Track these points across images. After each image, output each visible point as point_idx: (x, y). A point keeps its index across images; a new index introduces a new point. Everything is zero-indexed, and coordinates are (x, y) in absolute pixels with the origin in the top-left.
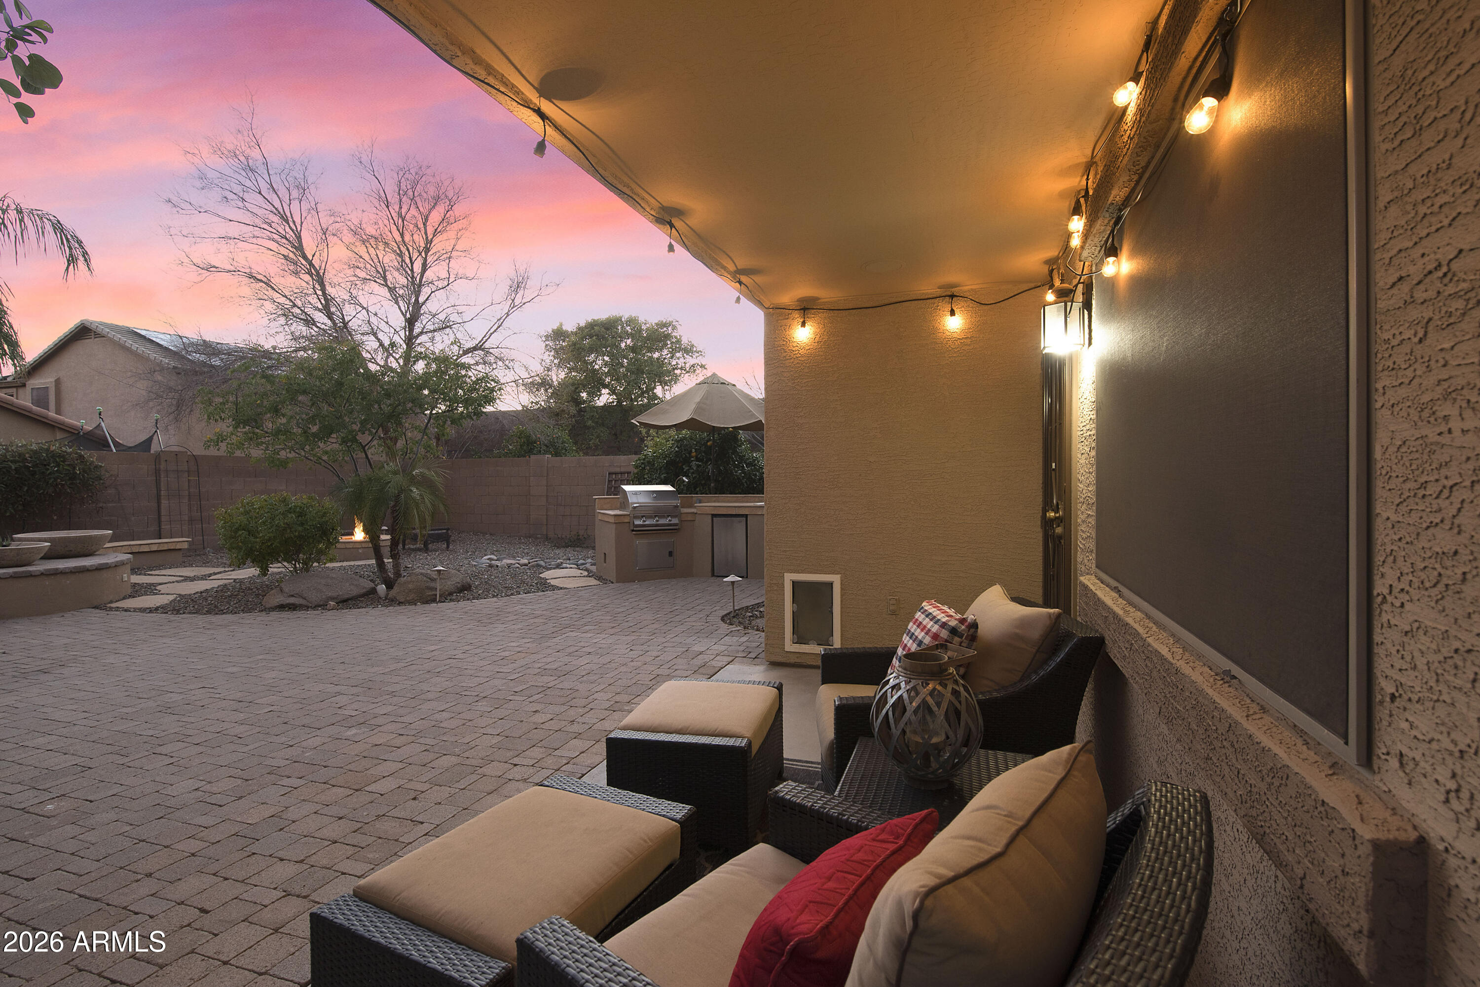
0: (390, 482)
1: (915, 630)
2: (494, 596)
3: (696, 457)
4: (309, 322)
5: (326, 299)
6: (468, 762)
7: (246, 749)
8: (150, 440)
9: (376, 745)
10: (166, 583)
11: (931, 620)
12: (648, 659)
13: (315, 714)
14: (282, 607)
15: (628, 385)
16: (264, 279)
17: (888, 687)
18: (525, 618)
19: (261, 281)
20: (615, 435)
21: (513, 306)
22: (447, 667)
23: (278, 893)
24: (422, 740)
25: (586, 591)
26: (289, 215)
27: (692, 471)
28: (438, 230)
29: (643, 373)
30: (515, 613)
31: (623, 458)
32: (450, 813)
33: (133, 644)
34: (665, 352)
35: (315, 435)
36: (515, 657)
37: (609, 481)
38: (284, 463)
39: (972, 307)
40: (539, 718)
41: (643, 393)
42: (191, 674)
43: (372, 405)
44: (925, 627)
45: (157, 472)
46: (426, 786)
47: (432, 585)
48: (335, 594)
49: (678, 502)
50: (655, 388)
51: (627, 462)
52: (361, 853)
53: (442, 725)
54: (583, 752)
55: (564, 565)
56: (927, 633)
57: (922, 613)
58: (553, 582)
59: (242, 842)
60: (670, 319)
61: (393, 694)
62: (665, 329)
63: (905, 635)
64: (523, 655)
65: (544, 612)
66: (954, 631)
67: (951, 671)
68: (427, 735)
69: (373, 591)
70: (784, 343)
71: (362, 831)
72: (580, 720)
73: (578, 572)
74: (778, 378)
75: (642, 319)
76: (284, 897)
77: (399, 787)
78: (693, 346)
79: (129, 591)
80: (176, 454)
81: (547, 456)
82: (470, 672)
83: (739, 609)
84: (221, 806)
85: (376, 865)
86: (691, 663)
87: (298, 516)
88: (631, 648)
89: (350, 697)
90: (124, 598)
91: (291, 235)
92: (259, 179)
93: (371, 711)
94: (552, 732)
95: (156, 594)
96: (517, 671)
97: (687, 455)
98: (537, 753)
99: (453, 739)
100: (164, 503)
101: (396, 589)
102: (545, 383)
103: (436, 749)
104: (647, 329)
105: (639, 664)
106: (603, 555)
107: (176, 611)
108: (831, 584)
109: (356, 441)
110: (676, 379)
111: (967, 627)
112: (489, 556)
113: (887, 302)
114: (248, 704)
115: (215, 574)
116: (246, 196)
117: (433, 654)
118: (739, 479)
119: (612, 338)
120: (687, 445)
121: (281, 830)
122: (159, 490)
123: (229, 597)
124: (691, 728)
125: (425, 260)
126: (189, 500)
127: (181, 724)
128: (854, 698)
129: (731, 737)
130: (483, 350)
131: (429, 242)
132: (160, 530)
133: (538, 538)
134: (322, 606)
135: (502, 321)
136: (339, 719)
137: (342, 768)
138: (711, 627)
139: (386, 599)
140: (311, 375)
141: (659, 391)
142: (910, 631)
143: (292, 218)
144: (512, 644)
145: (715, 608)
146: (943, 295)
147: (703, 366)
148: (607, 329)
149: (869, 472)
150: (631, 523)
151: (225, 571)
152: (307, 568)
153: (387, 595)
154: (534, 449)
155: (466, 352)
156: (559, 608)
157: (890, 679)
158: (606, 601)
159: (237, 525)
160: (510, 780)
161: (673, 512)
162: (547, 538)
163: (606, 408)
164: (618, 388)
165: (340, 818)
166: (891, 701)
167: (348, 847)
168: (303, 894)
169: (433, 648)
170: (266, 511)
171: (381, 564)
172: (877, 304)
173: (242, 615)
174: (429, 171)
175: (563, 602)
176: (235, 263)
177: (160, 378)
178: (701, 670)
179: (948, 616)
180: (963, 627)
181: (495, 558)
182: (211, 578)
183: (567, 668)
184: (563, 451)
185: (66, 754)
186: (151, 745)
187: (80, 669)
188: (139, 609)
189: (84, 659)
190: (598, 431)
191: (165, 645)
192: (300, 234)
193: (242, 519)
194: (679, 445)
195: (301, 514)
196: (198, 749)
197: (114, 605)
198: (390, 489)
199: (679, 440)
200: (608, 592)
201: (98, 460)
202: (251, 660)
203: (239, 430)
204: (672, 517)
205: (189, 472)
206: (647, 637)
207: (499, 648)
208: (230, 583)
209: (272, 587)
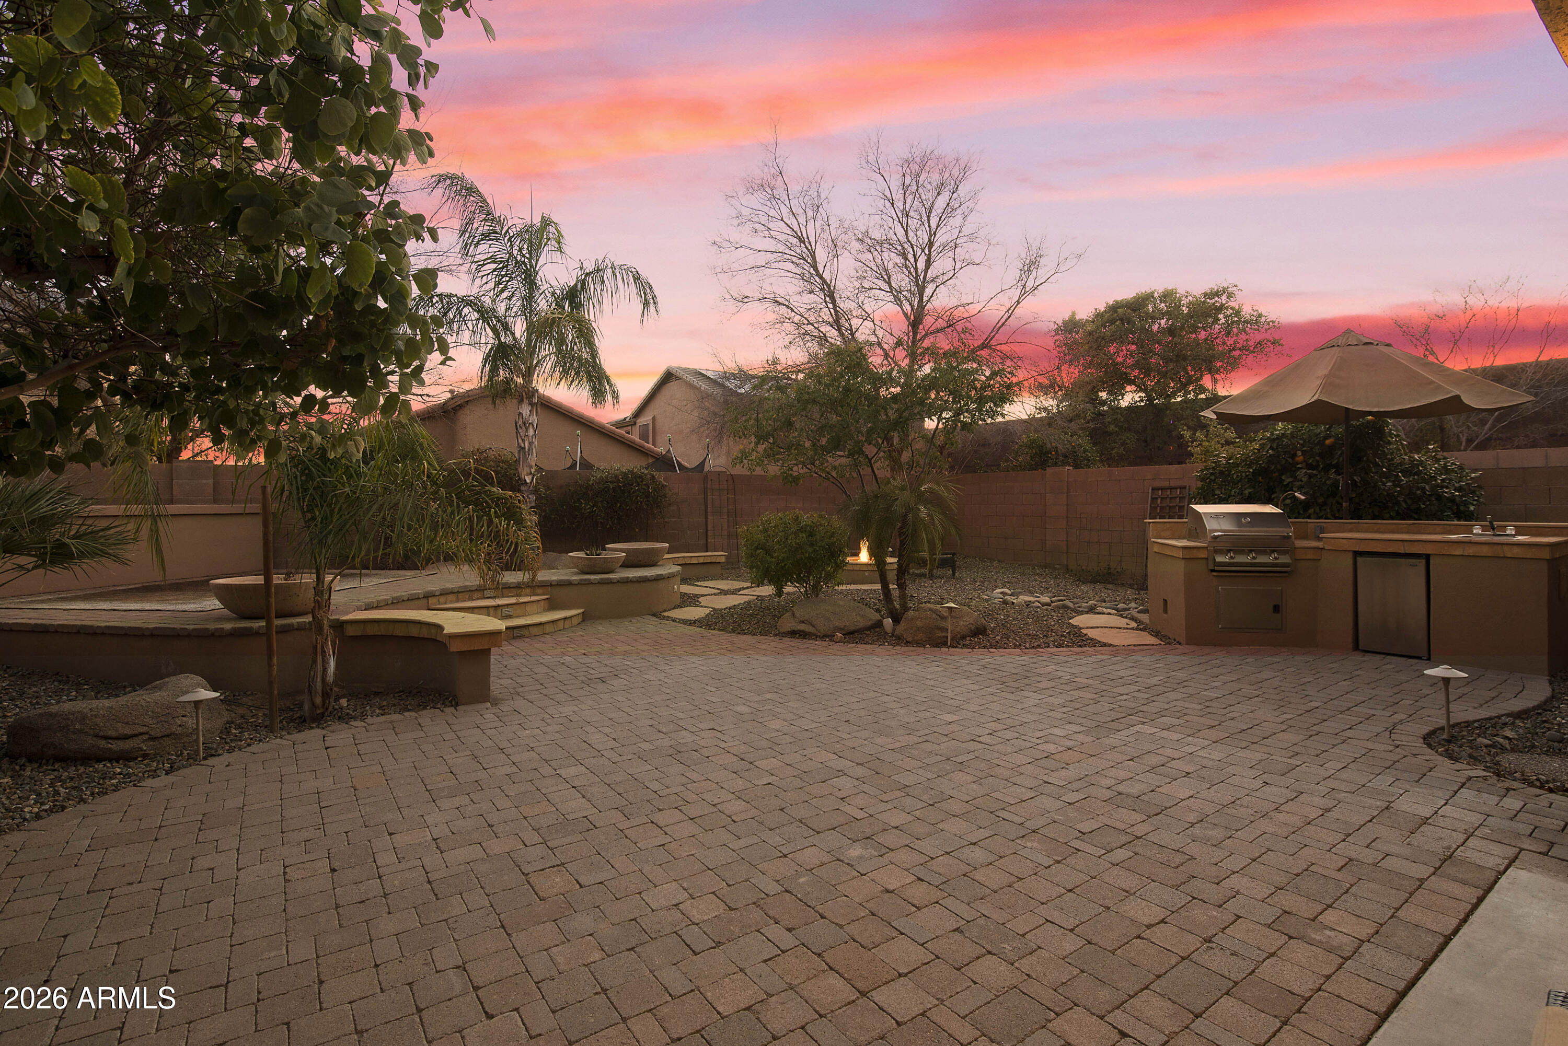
0: (897, 499)
2: (1015, 647)
3: (1305, 463)
4: (823, 338)
5: (836, 312)
7: (736, 845)
8: (702, 464)
9: (888, 891)
10: (706, 595)
12: (1310, 813)
13: (814, 802)
14: (793, 634)
15: (1163, 377)
16: (785, 302)
18: (1064, 687)
19: (784, 305)
20: (1146, 441)
21: (1024, 291)
24: (951, 904)
25: (1144, 653)
26: (805, 236)
27: (1298, 483)
28: (942, 219)
29: (1184, 360)
30: (1051, 677)
31: (1174, 467)
33: (670, 661)
34: (1216, 329)
35: (823, 448)
36: (1066, 758)
37: (1153, 499)
38: (796, 479)
41: (1185, 385)
42: (707, 708)
43: (879, 413)
45: (705, 490)
47: (943, 624)
48: (842, 625)
50: (1201, 378)
51: (1184, 472)
53: (976, 876)
55: (1100, 609)
58: (1091, 633)
60: (1225, 285)
61: (905, 790)
62: (1216, 299)
64: (1077, 756)
65: (1090, 682)
68: (958, 895)
69: (879, 624)
73: (1122, 622)
75: (1181, 291)
78: (1259, 317)
79: (678, 602)
80: (719, 473)
81: (1067, 468)
82: (1006, 773)
84: (694, 954)
87: (809, 536)
88: (1263, 779)
89: (855, 783)
90: (674, 608)
91: (805, 253)
92: (782, 206)
93: (880, 817)
95: (697, 606)
96: (1075, 786)
97: (1290, 460)
99: (997, 914)
100: (710, 517)
101: (903, 623)
102: (1054, 385)
103: (974, 929)
104: (1190, 303)
106: (1162, 602)
107: (709, 626)
109: (863, 452)
110: (1232, 363)
112: (1002, 590)
115: (744, 589)
116: (771, 225)
118: (1393, 495)
119: (1141, 320)
120: (1287, 445)
122: (706, 507)
123: (751, 615)
125: (929, 255)
126: (728, 517)
127: (684, 781)
130: (990, 348)
131: (932, 234)
132: (707, 544)
133: (1055, 569)
134: (828, 636)
135: (1010, 312)
136: (841, 820)
137: (841, 927)
139: (893, 635)
143: (808, 239)
144: (1056, 731)
148: (1134, 310)
150: (1211, 559)
151: (752, 587)
152: (816, 589)
153: (894, 630)
154: (1048, 461)
155: (973, 351)
156: (1110, 676)
158: (1182, 675)
159: (757, 543)
161: (1281, 545)
162: (1067, 570)
163: (1131, 409)
164: (1148, 382)
169: (950, 717)
170: (781, 529)
171: (886, 592)
173: (759, 637)
174: (933, 156)
175: (1114, 668)
176: (763, 291)
181: (1009, 592)
182: (740, 593)
183: (1157, 800)
184: (1088, 462)
185: (584, 797)
186: (652, 807)
187: (626, 682)
188: (683, 620)
189: (632, 670)
190: (1124, 438)
191: (692, 665)
192: (814, 253)
193: (761, 537)
194: (1275, 446)
195: (811, 534)
196: (692, 828)
197: (666, 614)
198: (898, 508)
199: (1274, 440)
200: (1178, 658)
201: (665, 480)
202: (759, 698)
203: (759, 446)
204: (1279, 552)
205: (728, 490)
206: (1284, 760)
207: (1039, 734)
208: (754, 600)
209: (785, 610)
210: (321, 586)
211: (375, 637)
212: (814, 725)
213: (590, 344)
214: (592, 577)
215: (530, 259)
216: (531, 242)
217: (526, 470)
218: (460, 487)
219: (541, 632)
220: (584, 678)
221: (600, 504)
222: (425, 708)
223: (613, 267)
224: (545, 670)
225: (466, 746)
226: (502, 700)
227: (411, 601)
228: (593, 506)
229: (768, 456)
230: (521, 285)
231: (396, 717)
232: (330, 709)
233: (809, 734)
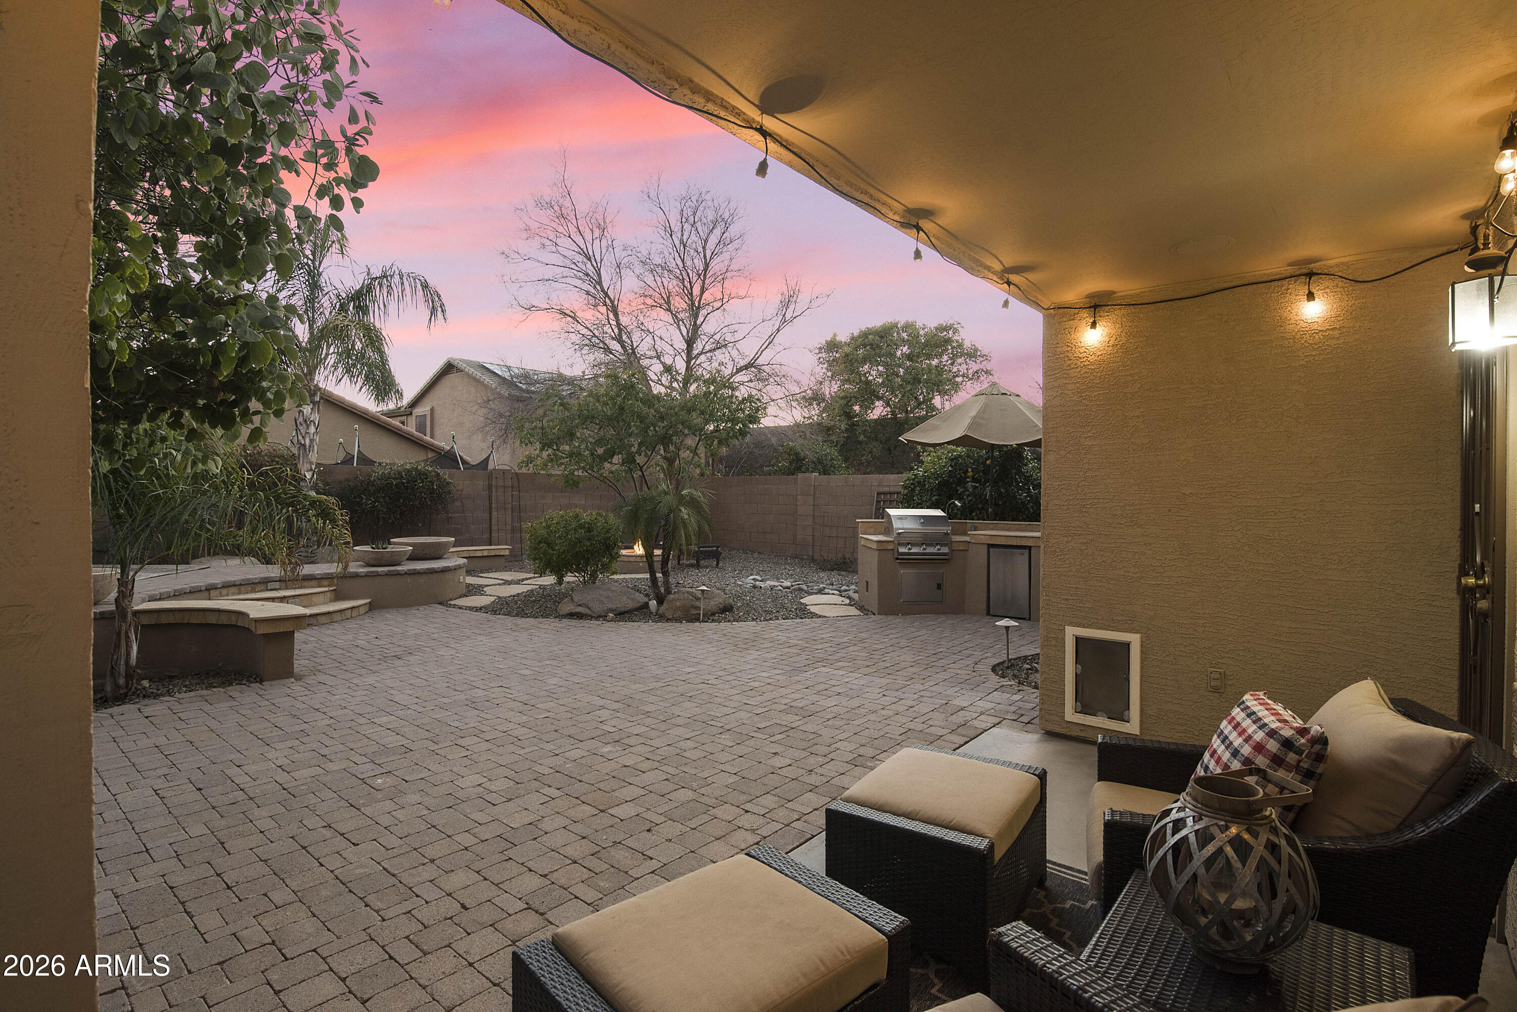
0: (661, 502)
1: (1230, 732)
2: (753, 620)
3: (973, 477)
4: (608, 350)
5: (619, 329)
6: (702, 800)
7: (522, 752)
8: (486, 460)
9: (625, 766)
10: (490, 585)
11: (1254, 722)
12: (901, 709)
13: (580, 725)
14: (572, 615)
15: (903, 396)
16: (571, 314)
17: (1168, 819)
18: (779, 646)
19: (570, 316)
21: (784, 321)
22: (698, 692)
23: (522, 904)
24: (665, 768)
25: (844, 622)
26: (591, 253)
27: (967, 493)
28: (715, 253)
29: (920, 382)
30: (772, 640)
31: (892, 477)
32: (678, 853)
33: (459, 640)
34: (945, 358)
35: (601, 457)
36: (764, 689)
37: (878, 502)
38: (577, 482)
39: (1342, 287)
40: (778, 762)
41: (920, 404)
42: (495, 672)
43: (649, 427)
44: (1244, 731)
45: (490, 487)
46: (662, 819)
47: (697, 604)
48: (614, 607)
49: (949, 529)
50: (932, 398)
51: (895, 481)
52: (594, 879)
53: (685, 754)
54: (816, 809)
55: (827, 591)
56: (1246, 740)
57: (1242, 710)
58: (813, 609)
59: (504, 845)
60: (951, 322)
61: (647, 714)
62: (945, 333)
63: (1215, 736)
64: (772, 688)
65: (800, 642)
66: (1287, 744)
67: (1267, 813)
68: (670, 764)
69: (646, 606)
70: (1069, 349)
71: (599, 855)
72: (819, 770)
73: (839, 600)
74: (1060, 392)
75: (919, 324)
76: (525, 909)
77: (637, 815)
78: (976, 350)
79: (464, 591)
80: (504, 471)
81: (815, 474)
82: (720, 700)
83: (1016, 659)
84: (494, 805)
85: (605, 895)
86: (950, 719)
87: (587, 532)
88: (884, 693)
89: (612, 712)
90: (460, 597)
91: (591, 270)
92: (569, 224)
93: (626, 730)
94: (788, 780)
95: (482, 595)
96: (764, 705)
97: (963, 475)
98: (769, 801)
99: (693, 771)
100: (494, 513)
101: (665, 605)
102: (816, 398)
103: (677, 779)
104: (925, 335)
105: (891, 713)
106: (866, 582)
107: (494, 612)
108: (1128, 645)
109: (635, 462)
110: (956, 387)
111: (1308, 741)
112: (754, 577)
113: (1210, 289)
114: (530, 708)
115: (527, 579)
116: (559, 241)
117: (688, 676)
118: (1023, 503)
119: (887, 346)
120: (962, 464)
121: (535, 839)
122: (490, 504)
123: (534, 601)
124: (922, 813)
125: (704, 283)
126: (512, 513)
127: (480, 719)
128: (1132, 814)
129: (969, 833)
130: (755, 367)
131: (707, 265)
132: (490, 538)
133: (804, 559)
134: (602, 617)
135: (772, 337)
136: (599, 733)
137: (593, 785)
138: (978, 678)
139: (657, 614)
140: (598, 401)
141: (937, 401)
142: (1222, 732)
143: (594, 256)
144: (763, 674)
145: (986, 655)
146: (1297, 273)
147: (988, 372)
148: (882, 337)
149: (1181, 507)
150: (896, 550)
151: (535, 577)
152: (594, 576)
153: (658, 610)
154: (802, 466)
155: (739, 370)
156: (815, 638)
157: (1172, 809)
158: (864, 635)
159: (540, 538)
160: (739, 827)
161: (943, 539)
162: (813, 560)
163: (880, 421)
164: (893, 399)
165: (584, 838)
166: (1172, 841)
167: (584, 870)
168: (541, 911)
169: (690, 670)
170: (562, 526)
171: (654, 579)
172: (1196, 293)
173: (541, 620)
174: (708, 197)
175: (820, 632)
176: (550, 302)
177: (493, 406)
178: (960, 730)
179: (1280, 721)
180: (1303, 741)
181: (760, 578)
182: (523, 583)
183: (813, 708)
184: (832, 469)
185: (398, 734)
186: (455, 736)
187: (421, 658)
188: (469, 607)
189: (425, 649)
190: (871, 446)
191: (481, 643)
192: (599, 270)
193: (543, 532)
194: (953, 464)
195: (589, 530)
196: (488, 745)
197: (452, 602)
198: (663, 510)
199: (953, 459)
200: (868, 624)
201: (450, 477)
202: (541, 664)
203: (544, 452)
204: (942, 545)
205: (512, 487)
206: (903, 682)
207: (750, 677)
208: (536, 589)
209: (565, 595)
210: (125, 576)
211: (168, 625)
212: (585, 680)
213: (381, 353)
214: (380, 569)
215: (313, 261)
216: (315, 244)
217: (307, 466)
218: (277, 491)
219: (329, 621)
220: (380, 657)
221: (382, 500)
222: (231, 684)
223: (401, 276)
224: (341, 651)
225: (282, 709)
226: (305, 676)
227: (193, 592)
228: (375, 502)
229: (552, 460)
230: (304, 286)
231: (204, 692)
232: (133, 689)
233: (580, 686)
